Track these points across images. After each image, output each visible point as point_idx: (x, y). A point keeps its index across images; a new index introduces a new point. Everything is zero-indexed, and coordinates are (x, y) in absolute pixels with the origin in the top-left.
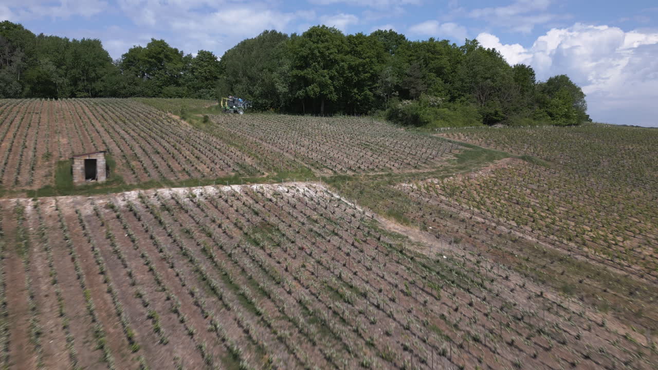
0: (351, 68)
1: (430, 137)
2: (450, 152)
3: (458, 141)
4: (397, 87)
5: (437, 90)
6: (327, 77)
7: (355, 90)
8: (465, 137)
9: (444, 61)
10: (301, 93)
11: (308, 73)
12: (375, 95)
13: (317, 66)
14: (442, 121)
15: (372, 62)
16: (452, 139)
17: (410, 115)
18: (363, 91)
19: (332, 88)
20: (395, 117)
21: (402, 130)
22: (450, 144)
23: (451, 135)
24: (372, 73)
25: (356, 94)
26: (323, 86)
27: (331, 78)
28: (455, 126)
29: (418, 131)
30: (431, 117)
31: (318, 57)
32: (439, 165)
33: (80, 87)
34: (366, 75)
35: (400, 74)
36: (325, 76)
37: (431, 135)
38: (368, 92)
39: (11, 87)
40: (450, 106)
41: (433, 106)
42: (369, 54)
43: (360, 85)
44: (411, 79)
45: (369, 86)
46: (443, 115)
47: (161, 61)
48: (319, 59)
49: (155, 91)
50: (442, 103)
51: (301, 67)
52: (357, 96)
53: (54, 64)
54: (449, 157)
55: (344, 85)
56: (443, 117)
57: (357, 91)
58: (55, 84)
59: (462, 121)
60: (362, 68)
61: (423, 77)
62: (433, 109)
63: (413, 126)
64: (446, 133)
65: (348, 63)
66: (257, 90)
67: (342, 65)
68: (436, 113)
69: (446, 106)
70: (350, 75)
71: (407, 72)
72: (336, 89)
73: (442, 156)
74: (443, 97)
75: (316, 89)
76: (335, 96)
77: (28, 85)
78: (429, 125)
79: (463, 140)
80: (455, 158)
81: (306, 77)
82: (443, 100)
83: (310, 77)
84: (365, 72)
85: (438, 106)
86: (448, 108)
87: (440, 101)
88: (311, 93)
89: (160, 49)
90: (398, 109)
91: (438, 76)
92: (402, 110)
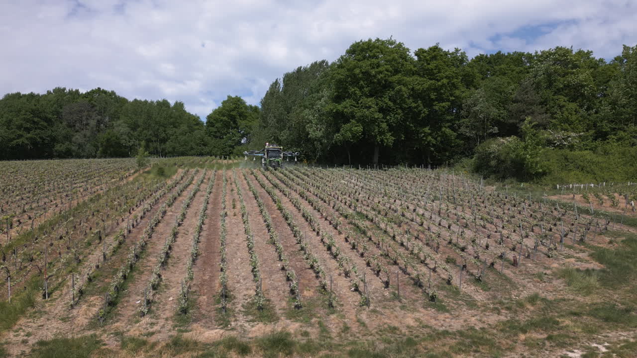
0: (415, 94)
2: (582, 241)
3: (611, 210)
4: (497, 123)
5: (567, 121)
6: (375, 108)
7: (426, 130)
8: (628, 203)
9: (583, 76)
11: (346, 106)
12: (460, 136)
13: (358, 93)
14: (577, 172)
15: (453, 84)
16: (593, 207)
17: (509, 163)
18: (439, 129)
19: (384, 125)
20: (485, 168)
23: (591, 197)
24: (452, 102)
25: (427, 135)
26: (364, 121)
28: (605, 181)
29: (523, 189)
30: (555, 165)
31: (361, 79)
34: (444, 104)
35: (503, 103)
36: (370, 107)
37: (545, 196)
38: (448, 132)
39: (84, 149)
40: (596, 147)
41: (561, 147)
42: (447, 73)
43: (434, 121)
44: (521, 106)
45: (448, 121)
46: (581, 161)
47: (233, 119)
48: (362, 82)
49: (225, 152)
50: (578, 141)
51: (338, 99)
52: (430, 138)
53: (128, 127)
54: (573, 260)
55: (405, 121)
56: (580, 165)
57: (429, 130)
58: (126, 147)
59: (622, 172)
60: (435, 94)
61: (543, 103)
62: (560, 152)
63: (514, 180)
64: (581, 195)
65: (410, 87)
66: (284, 135)
67: (400, 90)
68: (566, 159)
69: (588, 147)
70: (416, 105)
71: (513, 96)
72: (391, 128)
73: (549, 257)
74: (580, 132)
75: (356, 128)
76: (389, 139)
77: (100, 149)
78: (548, 178)
79: (623, 209)
80: (594, 262)
81: (343, 111)
82: (580, 136)
83: (349, 112)
84: (440, 99)
85: (571, 147)
86: (593, 150)
87: (574, 138)
88: (349, 134)
89: (234, 106)
90: (490, 153)
91: (573, 100)
92: (496, 154)
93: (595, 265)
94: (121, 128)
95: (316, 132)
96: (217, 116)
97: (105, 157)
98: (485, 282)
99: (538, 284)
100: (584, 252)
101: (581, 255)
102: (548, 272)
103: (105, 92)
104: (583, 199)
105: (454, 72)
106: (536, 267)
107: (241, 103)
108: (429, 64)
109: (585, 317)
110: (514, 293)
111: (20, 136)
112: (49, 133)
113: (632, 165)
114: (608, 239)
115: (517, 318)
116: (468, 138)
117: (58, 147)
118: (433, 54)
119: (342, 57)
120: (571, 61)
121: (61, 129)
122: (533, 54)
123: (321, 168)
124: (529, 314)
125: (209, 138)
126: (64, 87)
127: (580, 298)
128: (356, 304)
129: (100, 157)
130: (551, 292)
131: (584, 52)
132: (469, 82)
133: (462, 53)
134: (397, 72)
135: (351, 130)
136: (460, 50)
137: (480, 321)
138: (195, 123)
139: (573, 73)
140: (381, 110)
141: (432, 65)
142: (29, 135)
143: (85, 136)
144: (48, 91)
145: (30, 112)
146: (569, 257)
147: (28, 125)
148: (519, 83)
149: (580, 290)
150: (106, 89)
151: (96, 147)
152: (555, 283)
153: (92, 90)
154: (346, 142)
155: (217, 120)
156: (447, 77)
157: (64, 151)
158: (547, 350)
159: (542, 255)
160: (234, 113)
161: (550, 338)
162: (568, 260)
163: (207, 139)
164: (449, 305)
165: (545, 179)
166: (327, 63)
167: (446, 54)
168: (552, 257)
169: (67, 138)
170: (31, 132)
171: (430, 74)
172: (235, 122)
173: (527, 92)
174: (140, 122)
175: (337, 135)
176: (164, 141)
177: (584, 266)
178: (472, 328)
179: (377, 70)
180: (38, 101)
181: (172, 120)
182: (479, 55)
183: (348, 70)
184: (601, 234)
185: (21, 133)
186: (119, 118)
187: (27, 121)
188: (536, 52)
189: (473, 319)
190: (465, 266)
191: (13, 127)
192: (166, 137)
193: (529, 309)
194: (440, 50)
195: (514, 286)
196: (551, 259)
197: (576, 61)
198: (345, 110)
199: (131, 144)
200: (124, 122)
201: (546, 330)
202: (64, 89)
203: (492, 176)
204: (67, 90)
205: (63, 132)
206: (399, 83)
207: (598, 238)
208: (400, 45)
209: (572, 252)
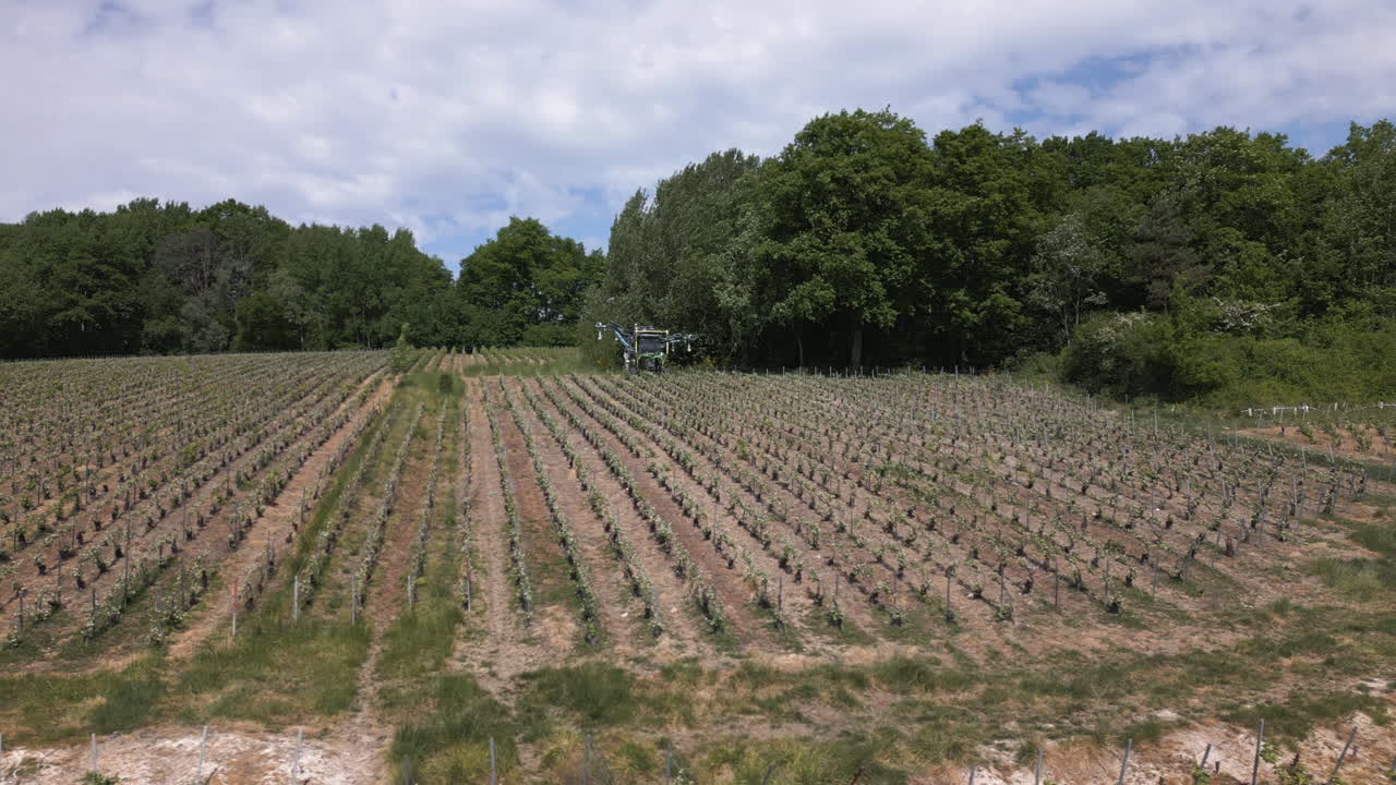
0: (939, 225)
1: (1222, 442)
2: (1327, 513)
3: (1360, 457)
4: (1104, 281)
5: (1249, 279)
6: (861, 252)
7: (961, 295)
8: (1388, 443)
9: (1275, 187)
10: (780, 308)
11: (800, 246)
12: (1026, 309)
13: (828, 222)
14: (1274, 381)
15: (1014, 204)
16: (1327, 449)
17: (1142, 364)
18: (984, 296)
19: (877, 287)
20: (1089, 374)
21: (1110, 415)
22: (1322, 471)
23: (1317, 433)
24: (1014, 239)
25: (960, 305)
26: (845, 281)
27: (878, 257)
28: (1331, 400)
29: (1176, 416)
30: (1230, 367)
31: (833, 193)
32: (1267, 595)
33: (348, 332)
34: (995, 244)
35: (1116, 240)
36: (851, 251)
37: (1226, 431)
38: (1003, 299)
39: (204, 334)
40: (1306, 331)
41: (1237, 332)
42: (1001, 181)
43: (976, 278)
44: (1153, 249)
45: (1004, 278)
46: (1279, 361)
47: (522, 266)
48: (835, 200)
49: (507, 336)
50: (1270, 320)
51: (780, 233)
52: (967, 313)
53: (300, 283)
54: (1324, 544)
55: (916, 277)
56: (1278, 369)
57: (965, 295)
58: (294, 326)
59: (1358, 381)
60: (979, 222)
61: (1199, 243)
62: (1236, 342)
63: (1155, 398)
64: (1298, 428)
65: (931, 209)
66: (665, 304)
67: (913, 215)
68: (1250, 355)
69: (1289, 332)
70: (940, 246)
71: (1136, 229)
72: (891, 292)
73: (1281, 540)
74: (1273, 302)
75: (822, 293)
76: (888, 314)
77: (241, 330)
78: (1221, 394)
79: (1380, 455)
80: (1360, 548)
81: (794, 259)
82: (1273, 311)
83: (807, 259)
84: (987, 233)
85: (1258, 332)
86: (1298, 337)
87: (1263, 313)
88: (808, 305)
89: (525, 239)
90: (1101, 345)
91: (1253, 236)
92: (1113, 347)
93: (1361, 552)
94: (283, 285)
95: (732, 297)
96: (490, 262)
97: (249, 350)
98: (1189, 584)
99: (1278, 585)
100: (1337, 531)
101: (1331, 536)
102: (1290, 565)
103: (244, 209)
104: (1301, 435)
105: (1014, 179)
106: (1266, 557)
107: (539, 232)
108: (964, 163)
109: (1373, 633)
110: (1244, 599)
111: (74, 303)
112: (132, 297)
113: (1376, 368)
114: (1372, 509)
115: (1266, 637)
116: (1045, 313)
117: (153, 327)
118: (973, 143)
119: (790, 149)
120: (1248, 160)
121: (156, 287)
122: (1172, 142)
123: (755, 374)
124: (1280, 630)
125: (472, 306)
126: (154, 197)
127: (1354, 606)
128: (988, 617)
129: (241, 350)
130: (1303, 596)
131: (1270, 137)
132: (1043, 197)
133: (1027, 139)
134: (902, 179)
135: (814, 295)
136: (1024, 134)
137: (1208, 641)
138: (434, 275)
139: (1250, 182)
140: (873, 256)
141: (970, 166)
142: (93, 302)
143: (207, 304)
144: (119, 207)
145: (89, 252)
146: (1314, 540)
147: (89, 281)
148: (1145, 203)
149: (1350, 594)
150: (245, 202)
151: (231, 326)
152: (1305, 582)
153: (218, 204)
154: (799, 321)
155: (489, 270)
156: (1000, 190)
157: (163, 335)
158: (1331, 679)
159: (1269, 538)
160: (523, 255)
161: (1330, 663)
162: (1315, 545)
163: (469, 309)
164: (1143, 619)
165: (1215, 396)
166: (740, 155)
167: (996, 141)
168: (1286, 540)
169: (171, 307)
170: (95, 295)
171: (969, 185)
172: (526, 274)
173: (1165, 220)
174: (325, 273)
175: (778, 304)
176: (374, 314)
177: (1348, 555)
178: (1199, 652)
179: (865, 175)
180: (103, 229)
181: (391, 271)
182: (1052, 139)
183: (806, 175)
184: (1356, 501)
185: (73, 296)
186: (275, 266)
187: (89, 270)
188: (1178, 138)
189: (1196, 638)
190: (1145, 557)
191: (55, 283)
192: (380, 307)
193: (1278, 624)
194: (985, 133)
195: (1239, 587)
196: (1286, 543)
197: (1257, 158)
198: (800, 256)
199: (305, 320)
200: (291, 275)
201: (1319, 652)
202: (155, 202)
203: (1107, 390)
204: (162, 204)
205: (162, 295)
206: (909, 199)
207: (1354, 508)
208: (906, 124)
209: (1315, 531)
